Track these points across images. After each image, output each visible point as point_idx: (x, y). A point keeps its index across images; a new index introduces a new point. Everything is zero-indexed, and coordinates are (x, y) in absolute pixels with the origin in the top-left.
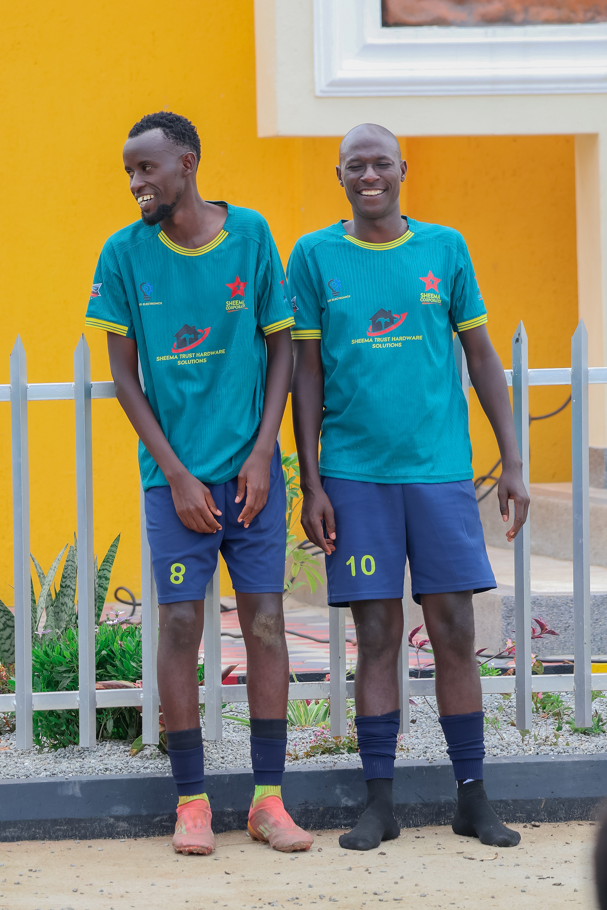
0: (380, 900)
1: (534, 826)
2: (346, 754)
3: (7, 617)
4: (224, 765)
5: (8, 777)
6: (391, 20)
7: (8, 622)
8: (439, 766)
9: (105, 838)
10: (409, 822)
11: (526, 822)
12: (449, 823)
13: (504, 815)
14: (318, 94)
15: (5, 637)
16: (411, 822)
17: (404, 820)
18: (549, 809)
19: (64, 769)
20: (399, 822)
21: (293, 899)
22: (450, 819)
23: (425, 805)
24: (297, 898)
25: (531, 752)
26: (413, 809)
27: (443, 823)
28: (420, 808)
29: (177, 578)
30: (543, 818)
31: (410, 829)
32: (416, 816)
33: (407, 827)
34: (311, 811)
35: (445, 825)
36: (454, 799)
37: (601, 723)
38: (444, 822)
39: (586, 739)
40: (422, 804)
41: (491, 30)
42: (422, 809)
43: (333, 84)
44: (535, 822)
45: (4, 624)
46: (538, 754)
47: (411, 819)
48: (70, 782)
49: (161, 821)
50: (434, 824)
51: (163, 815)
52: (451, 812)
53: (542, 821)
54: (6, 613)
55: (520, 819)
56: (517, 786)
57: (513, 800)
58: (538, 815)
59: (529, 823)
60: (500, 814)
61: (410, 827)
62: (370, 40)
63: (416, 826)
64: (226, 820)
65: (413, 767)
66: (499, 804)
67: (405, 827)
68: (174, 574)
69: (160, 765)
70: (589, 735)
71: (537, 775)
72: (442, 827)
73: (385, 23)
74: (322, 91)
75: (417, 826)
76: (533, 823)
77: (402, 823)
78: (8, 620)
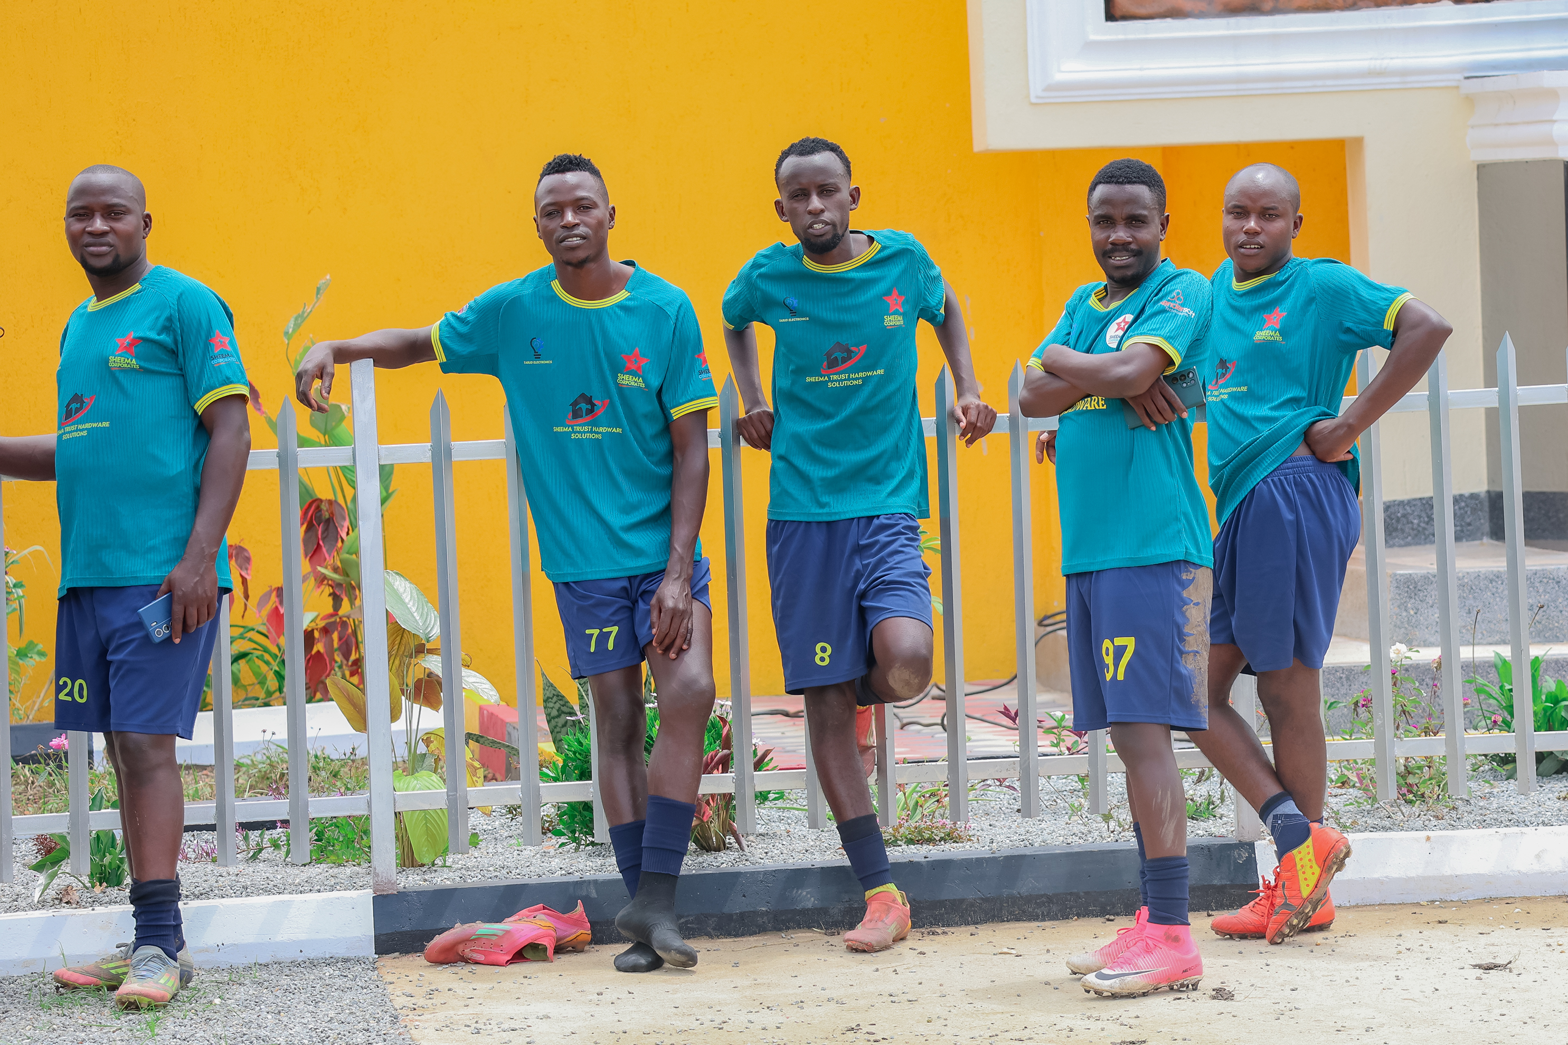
0: (892, 1002)
1: (1109, 920)
2: (904, 846)
3: (561, 702)
4: (762, 861)
5: (518, 876)
6: (1118, 13)
7: (562, 708)
9: (624, 943)
13: (1074, 910)
14: (1034, 100)
15: (560, 725)
17: (961, 917)
18: (1126, 901)
19: (581, 867)
21: (797, 1003)
23: (986, 900)
24: (802, 1002)
25: (1109, 840)
26: (972, 905)
28: (979, 904)
29: (822, 659)
32: (975, 912)
34: (856, 909)
37: (1211, 807)
39: (1192, 824)
40: (982, 899)
41: (1233, 21)
42: (982, 905)
43: (1049, 88)
45: (558, 711)
46: (1117, 841)
48: (585, 881)
49: (687, 922)
51: (688, 916)
53: (1118, 914)
54: (560, 698)
56: (1089, 877)
57: (1085, 893)
58: (1113, 908)
60: (1071, 908)
62: (1093, 37)
64: (760, 920)
66: (1069, 897)
68: (820, 654)
69: (690, 862)
70: (1197, 820)
73: (1111, 15)
74: (1038, 97)
75: (977, 923)
76: (1107, 917)
78: (563, 706)
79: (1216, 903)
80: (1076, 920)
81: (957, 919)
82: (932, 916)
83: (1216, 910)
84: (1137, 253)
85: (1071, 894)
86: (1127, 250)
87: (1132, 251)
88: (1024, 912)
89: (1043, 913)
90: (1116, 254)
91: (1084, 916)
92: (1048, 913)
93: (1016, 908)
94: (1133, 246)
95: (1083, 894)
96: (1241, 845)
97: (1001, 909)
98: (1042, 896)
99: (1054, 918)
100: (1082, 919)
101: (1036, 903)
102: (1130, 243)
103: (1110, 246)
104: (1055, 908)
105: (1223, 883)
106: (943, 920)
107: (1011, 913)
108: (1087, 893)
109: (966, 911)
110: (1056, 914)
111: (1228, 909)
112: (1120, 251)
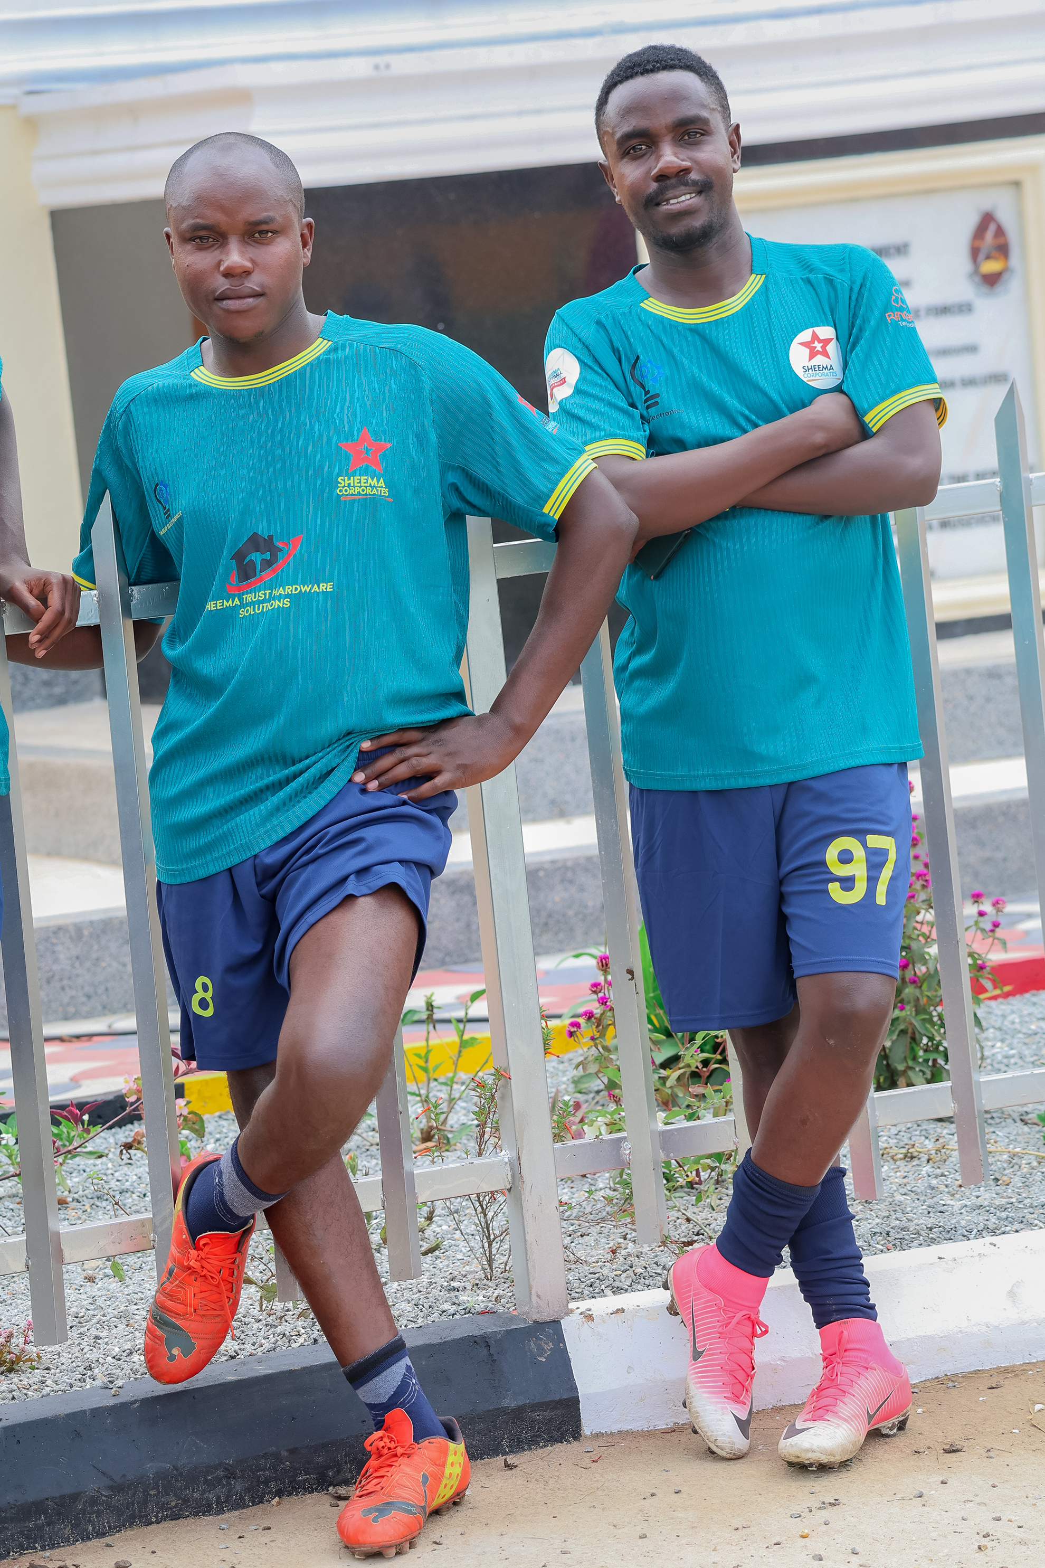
1: (336, 1496)
8: (136, 1401)
10: (86, 1530)
11: (316, 1489)
12: (167, 1517)
16: (90, 1528)
20: (66, 1532)
22: (167, 1509)
23: (117, 1488)
26: (94, 1501)
27: (154, 1519)
28: (105, 1496)
30: (349, 1475)
31: (89, 1543)
32: (99, 1514)
33: (83, 1540)
35: (158, 1522)
36: (174, 1467)
38: (156, 1517)
40: (111, 1488)
42: (111, 1498)
44: (334, 1486)
47: (90, 1521)
50: (137, 1525)
52: (169, 1495)
55: (305, 1485)
56: (293, 1419)
57: (288, 1450)
58: (339, 1472)
59: (323, 1490)
60: (266, 1483)
61: (89, 1539)
63: (101, 1534)
65: (85, 1411)
66: (262, 1462)
67: (77, 1541)
71: (330, 1391)
72: (154, 1526)
75: (104, 1535)
76: (331, 1490)
77: (72, 1533)
79: (509, 1440)
80: (279, 1503)
81: (67, 1531)
82: (22, 1533)
83: (511, 1452)
84: (704, 188)
85: (265, 1456)
86: (686, 184)
87: (695, 183)
88: (185, 1501)
89: (219, 1498)
90: (670, 194)
91: (290, 1494)
92: (228, 1497)
93: (172, 1497)
94: (694, 176)
95: (286, 1454)
96: (540, 1327)
97: (146, 1502)
98: (216, 1468)
99: (239, 1505)
100: (286, 1499)
101: (206, 1481)
102: (687, 171)
103: (654, 185)
104: (239, 1486)
105: (520, 1403)
106: (42, 1537)
107: (163, 1507)
108: (292, 1451)
109: (84, 1514)
110: (242, 1498)
111: (530, 1449)
112: (674, 187)
